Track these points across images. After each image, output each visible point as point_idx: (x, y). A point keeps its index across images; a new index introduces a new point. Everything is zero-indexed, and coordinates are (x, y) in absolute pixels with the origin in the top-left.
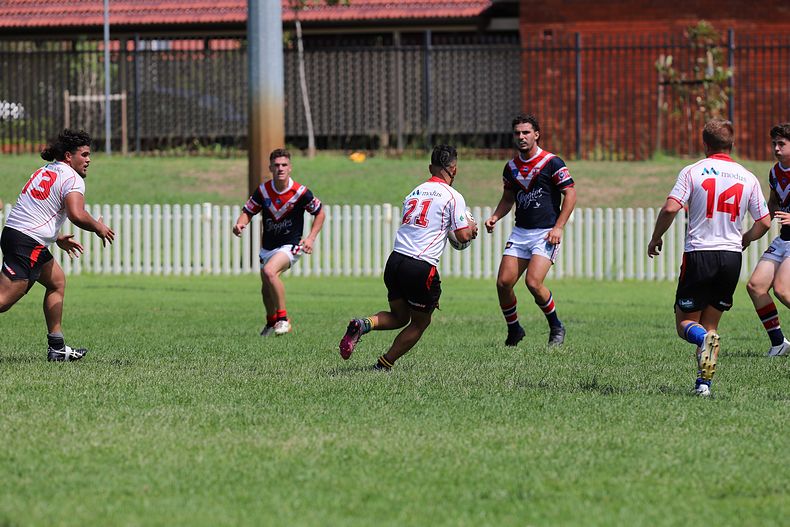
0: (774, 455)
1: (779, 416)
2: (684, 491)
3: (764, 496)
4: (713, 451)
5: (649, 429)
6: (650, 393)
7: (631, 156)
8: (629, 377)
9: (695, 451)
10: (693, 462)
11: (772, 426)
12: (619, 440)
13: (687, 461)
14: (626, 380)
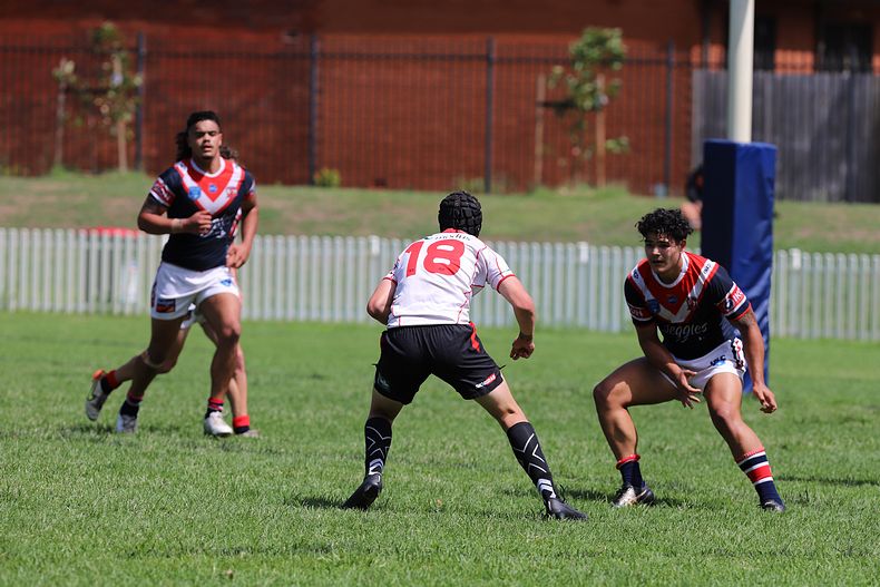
0: (189, 509)
1: (193, 467)
2: (89, 548)
3: (179, 556)
4: (121, 505)
5: (48, 478)
6: (49, 438)
7: (26, 170)
8: (25, 420)
9: (101, 504)
10: (98, 516)
11: (186, 477)
12: (16, 490)
13: (92, 515)
14: (23, 424)
